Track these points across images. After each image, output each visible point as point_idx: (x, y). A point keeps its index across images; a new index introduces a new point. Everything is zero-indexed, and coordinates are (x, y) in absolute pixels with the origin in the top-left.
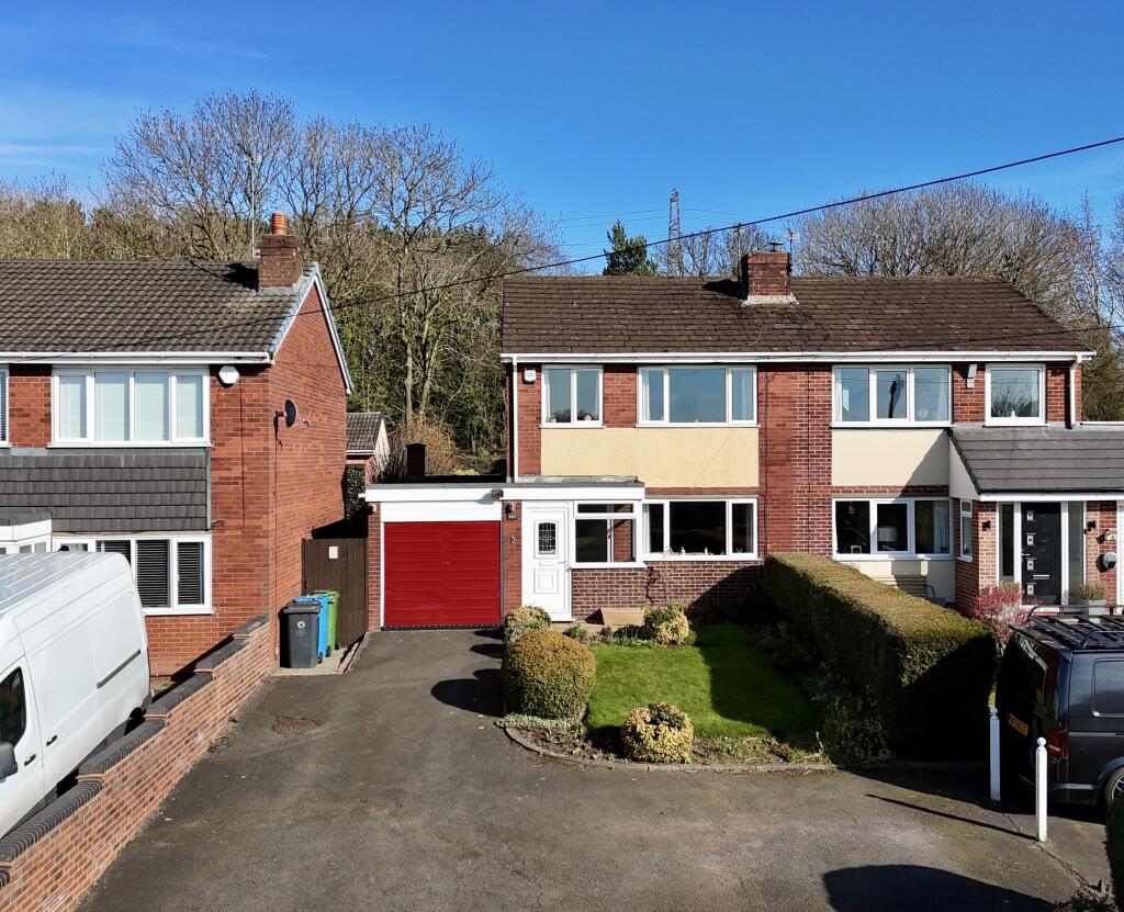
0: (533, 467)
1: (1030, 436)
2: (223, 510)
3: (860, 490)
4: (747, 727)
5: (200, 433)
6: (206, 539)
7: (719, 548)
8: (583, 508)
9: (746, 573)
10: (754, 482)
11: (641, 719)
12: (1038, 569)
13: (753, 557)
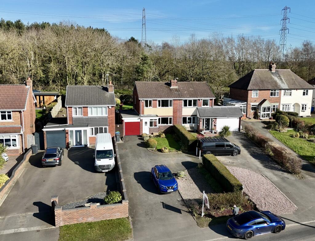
0: (143, 113)
1: (207, 109)
2: (110, 124)
3: (186, 116)
4: (173, 149)
5: (106, 114)
6: (107, 127)
7: (167, 123)
8: (151, 120)
9: (171, 127)
10: (172, 115)
11: (163, 149)
12: (207, 126)
13: (172, 125)
